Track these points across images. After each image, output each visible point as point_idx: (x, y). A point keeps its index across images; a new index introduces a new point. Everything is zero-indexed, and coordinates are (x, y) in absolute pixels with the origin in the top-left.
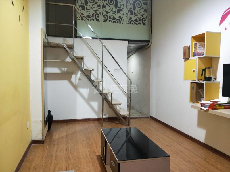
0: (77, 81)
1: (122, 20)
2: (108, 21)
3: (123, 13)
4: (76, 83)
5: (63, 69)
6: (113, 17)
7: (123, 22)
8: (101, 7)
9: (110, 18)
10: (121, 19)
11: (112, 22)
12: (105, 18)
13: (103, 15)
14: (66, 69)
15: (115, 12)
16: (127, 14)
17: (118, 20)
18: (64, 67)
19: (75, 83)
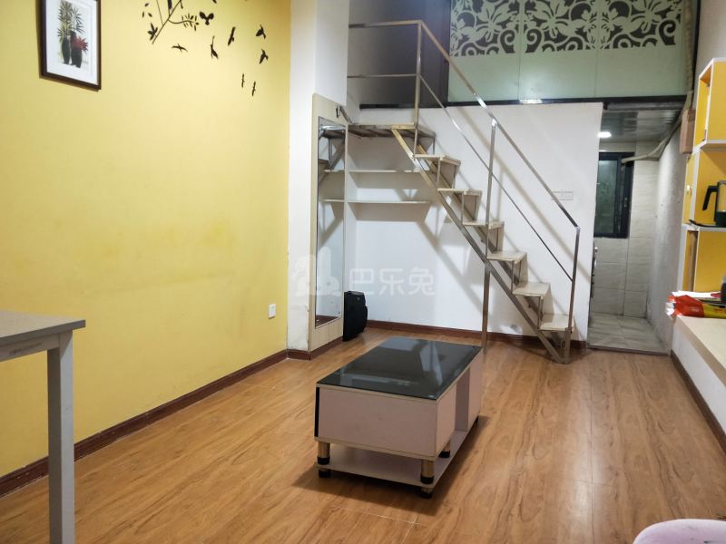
0: (441, 224)
1: (587, 40)
2: (539, 48)
3: (592, 17)
4: (437, 231)
5: (407, 191)
6: (556, 33)
7: (590, 45)
8: (522, 8)
9: (548, 37)
10: (584, 35)
11: (553, 50)
12: (530, 38)
13: (527, 31)
14: (414, 192)
15: (566, 16)
16: (606, 16)
17: (572, 39)
18: (411, 187)
19: (433, 230)
